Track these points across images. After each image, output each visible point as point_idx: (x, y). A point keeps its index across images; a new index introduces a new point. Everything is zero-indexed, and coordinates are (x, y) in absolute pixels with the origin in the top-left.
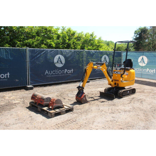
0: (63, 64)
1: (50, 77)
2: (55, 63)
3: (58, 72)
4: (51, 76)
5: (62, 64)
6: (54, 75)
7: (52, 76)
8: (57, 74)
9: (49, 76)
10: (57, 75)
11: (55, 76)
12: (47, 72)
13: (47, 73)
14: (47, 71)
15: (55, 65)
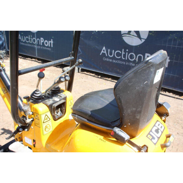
0: (143, 41)
1: (109, 62)
2: (122, 33)
3: (128, 56)
4: (111, 60)
5: (141, 39)
6: (118, 59)
7: (114, 61)
8: (125, 61)
9: (108, 60)
10: (124, 63)
11: (120, 62)
12: (104, 51)
13: (105, 53)
14: (104, 48)
15: (123, 38)
